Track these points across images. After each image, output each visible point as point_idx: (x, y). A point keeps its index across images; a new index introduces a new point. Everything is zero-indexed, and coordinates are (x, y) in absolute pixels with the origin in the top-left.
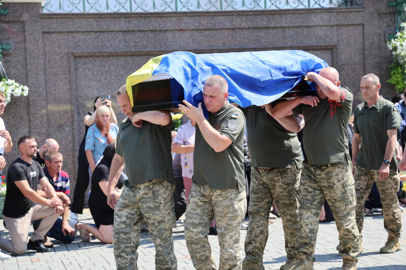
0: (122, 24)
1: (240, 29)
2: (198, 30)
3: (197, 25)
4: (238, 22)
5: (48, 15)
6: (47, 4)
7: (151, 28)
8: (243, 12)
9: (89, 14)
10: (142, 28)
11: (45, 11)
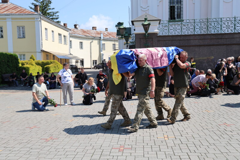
0: (179, 38)
1: (213, 39)
2: (200, 39)
3: (200, 38)
4: (212, 37)
5: (159, 36)
6: (159, 33)
7: (187, 39)
8: (214, 34)
9: (170, 36)
10: (184, 39)
11: (158, 35)
